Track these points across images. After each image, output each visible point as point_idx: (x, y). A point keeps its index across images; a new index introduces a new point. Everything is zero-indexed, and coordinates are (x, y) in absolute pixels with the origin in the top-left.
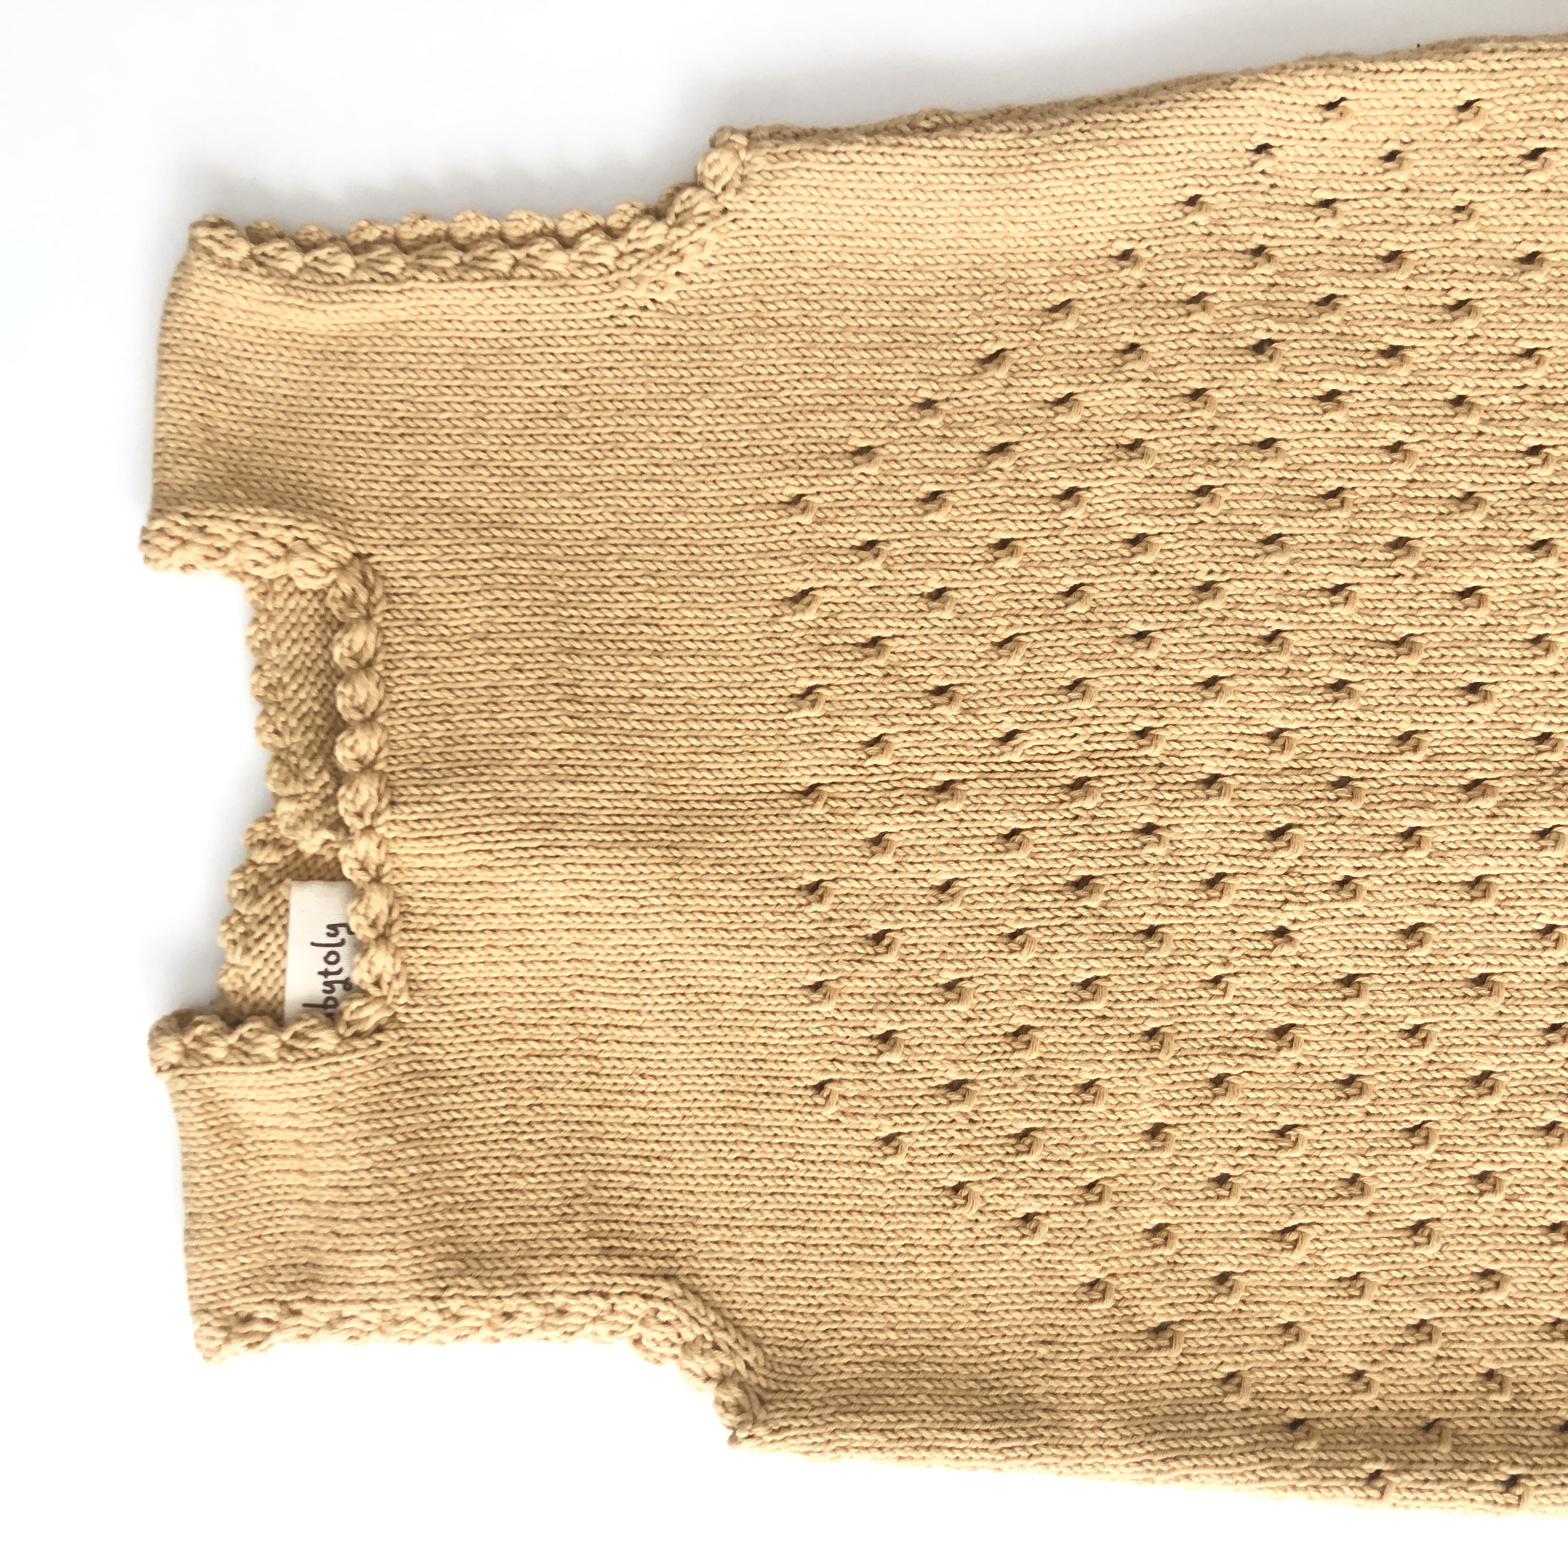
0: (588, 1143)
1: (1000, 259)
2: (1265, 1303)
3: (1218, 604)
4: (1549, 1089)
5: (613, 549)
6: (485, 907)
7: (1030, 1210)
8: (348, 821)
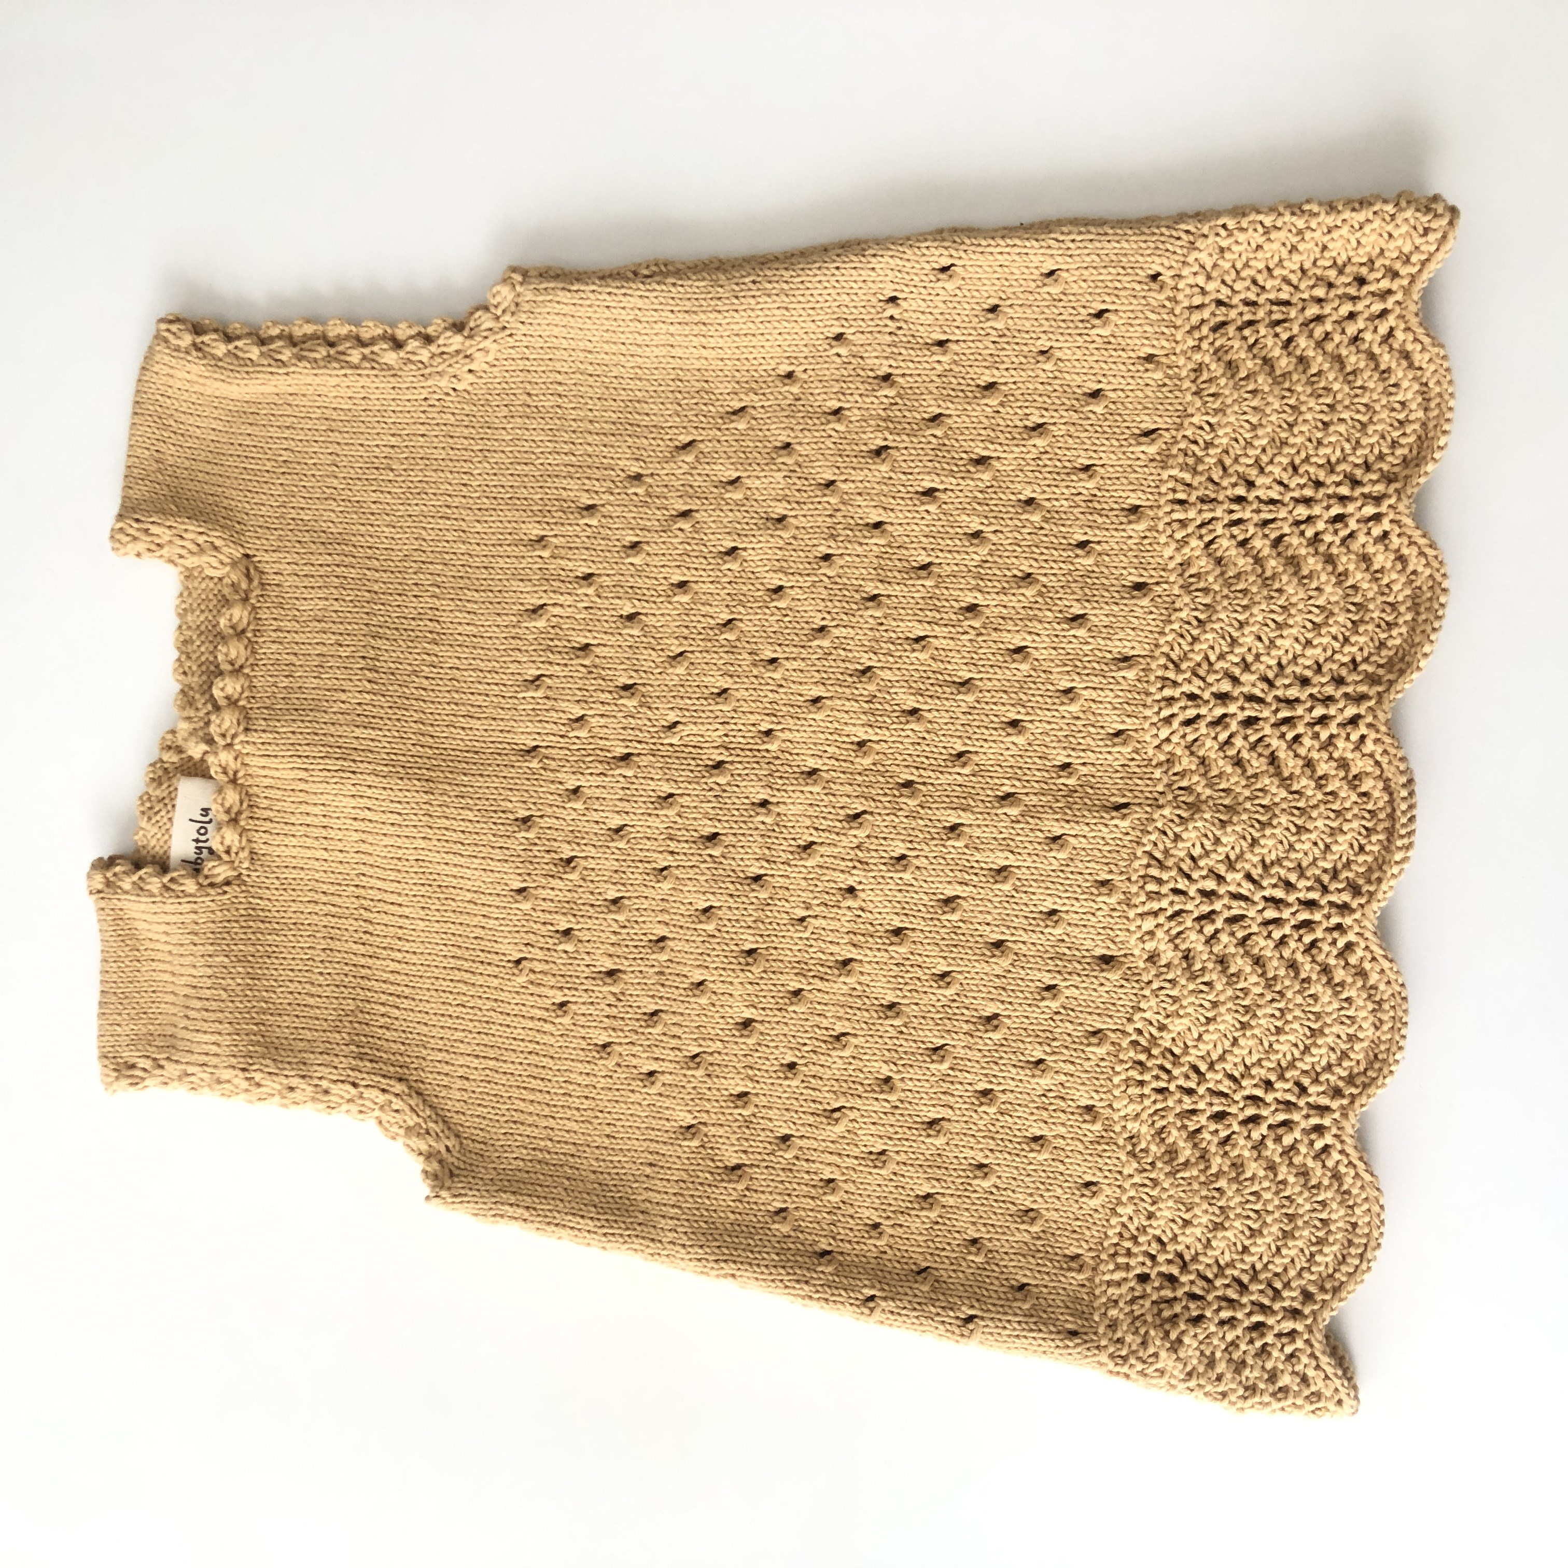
0: (359, 980)
1: (697, 373)
2: (813, 1161)
3: (826, 643)
4: (1040, 1033)
7: (652, 1069)
8: (217, 739)
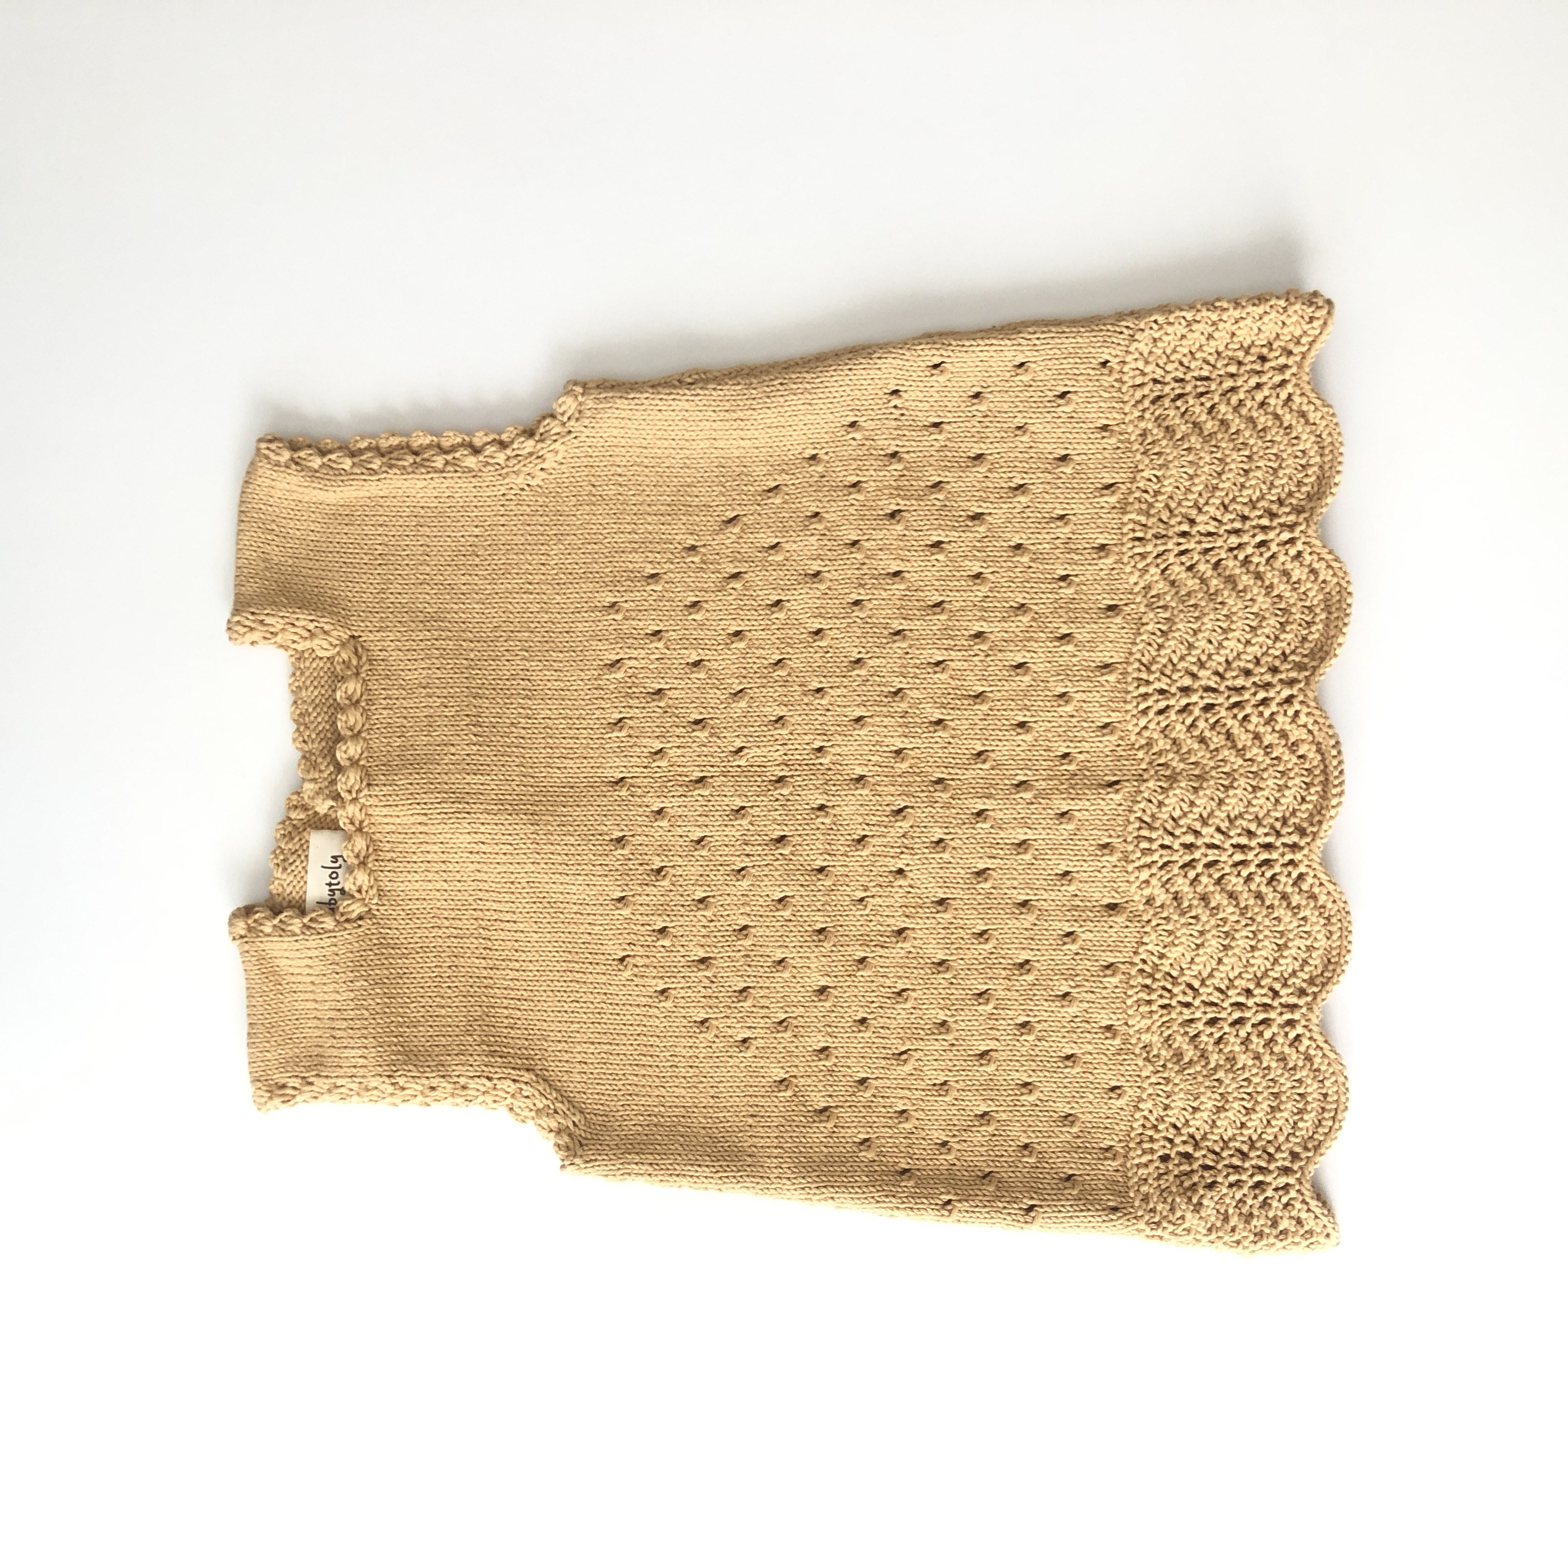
0: (483, 989)
1: (736, 460)
2: (888, 1097)
3: (863, 672)
4: (1064, 971)
5: (503, 634)
6: (424, 848)
7: (746, 1036)
8: (343, 795)
